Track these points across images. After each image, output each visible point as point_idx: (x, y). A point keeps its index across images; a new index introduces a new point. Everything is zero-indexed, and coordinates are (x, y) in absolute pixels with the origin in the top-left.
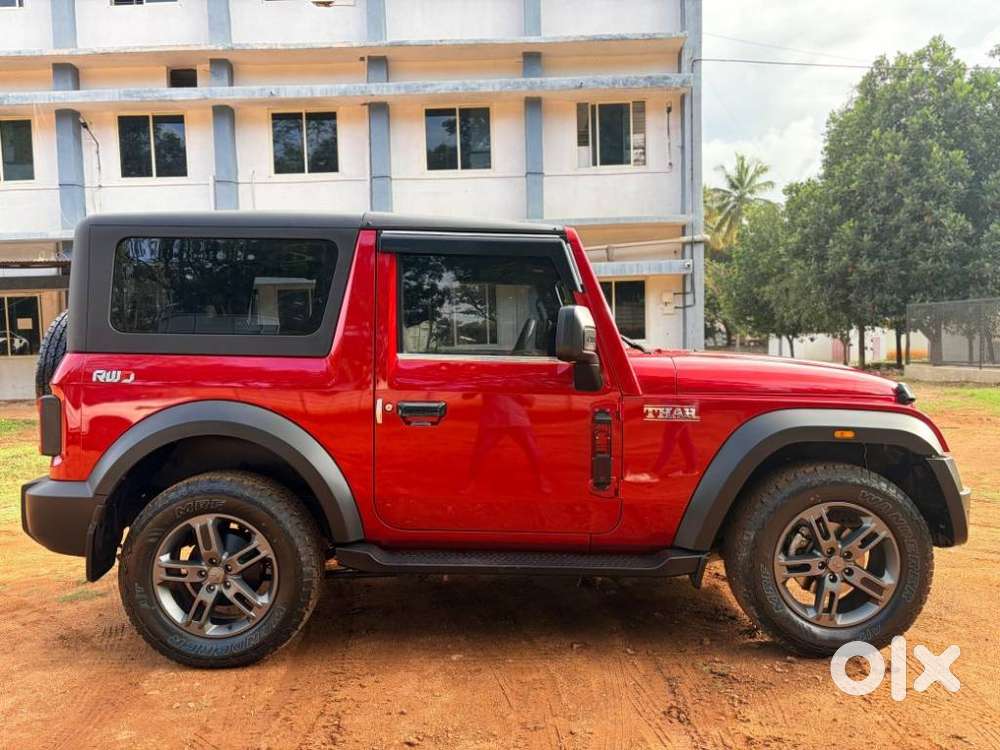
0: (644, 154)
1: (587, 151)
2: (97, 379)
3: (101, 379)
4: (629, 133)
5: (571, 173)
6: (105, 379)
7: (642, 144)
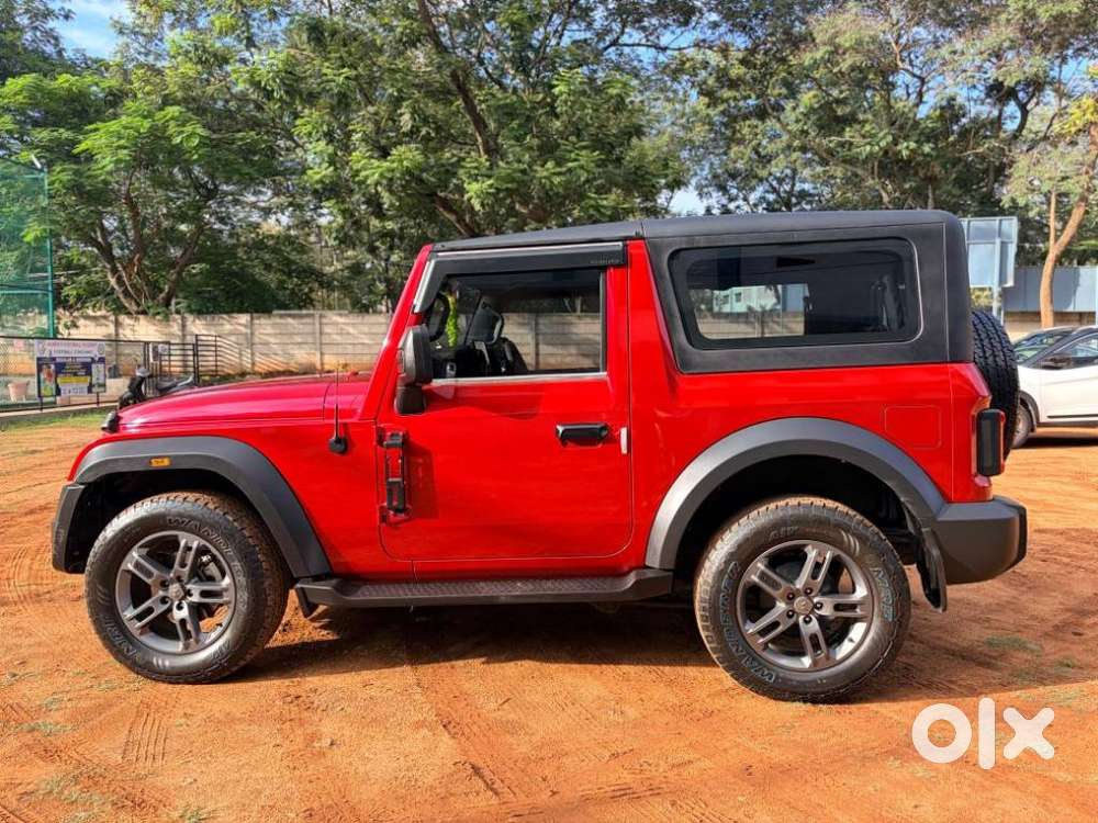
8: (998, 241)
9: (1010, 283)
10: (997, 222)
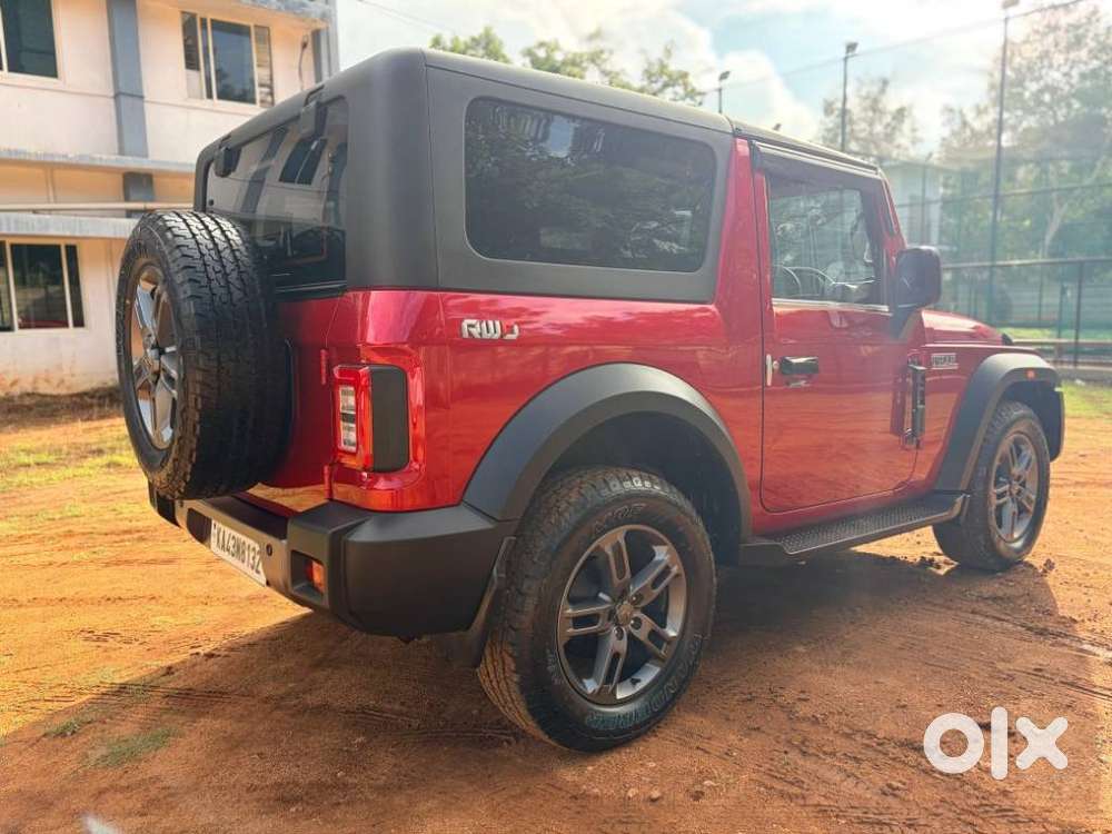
0: (272, 94)
1: (198, 78)
2: (470, 333)
3: (475, 331)
4: (251, 66)
5: (179, 103)
6: (481, 334)
7: (268, 82)
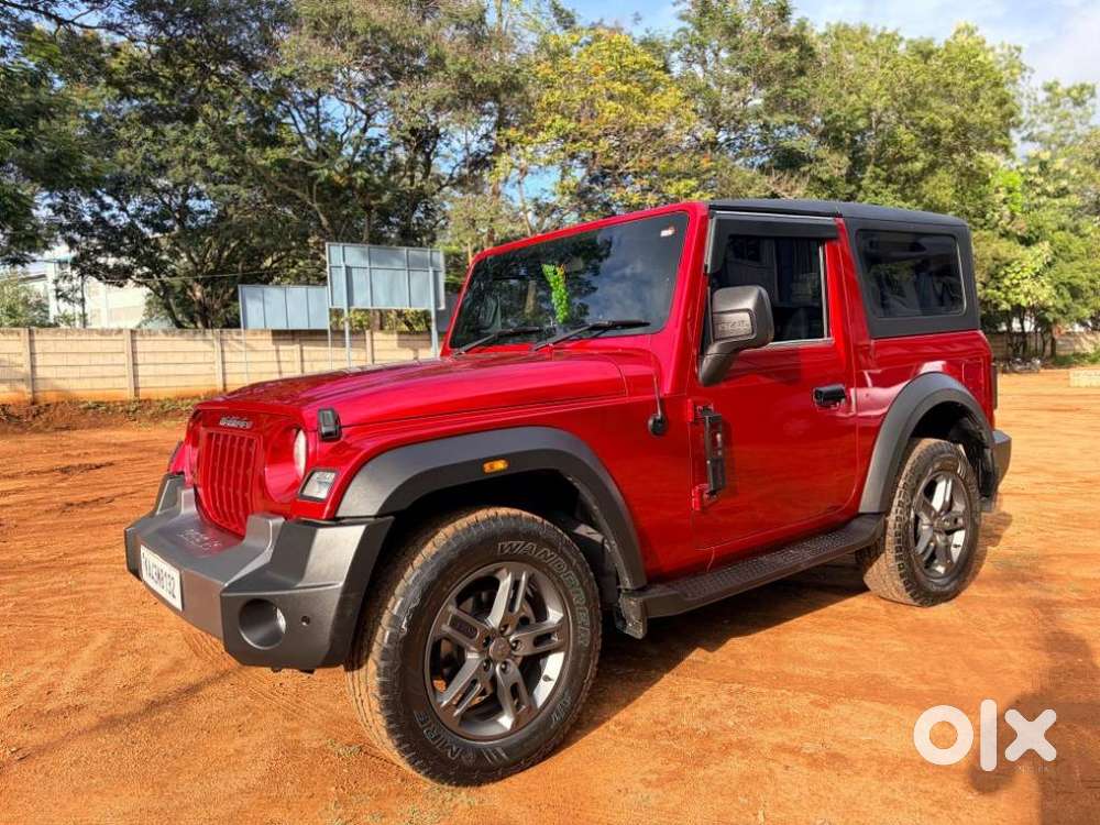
8: (431, 270)
9: (443, 307)
10: (429, 253)
